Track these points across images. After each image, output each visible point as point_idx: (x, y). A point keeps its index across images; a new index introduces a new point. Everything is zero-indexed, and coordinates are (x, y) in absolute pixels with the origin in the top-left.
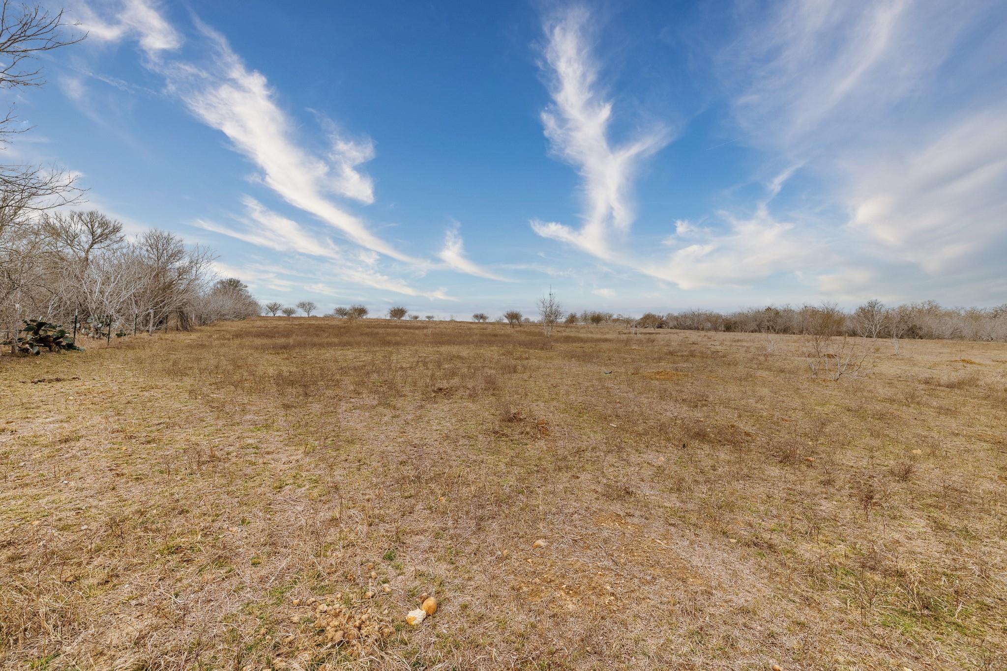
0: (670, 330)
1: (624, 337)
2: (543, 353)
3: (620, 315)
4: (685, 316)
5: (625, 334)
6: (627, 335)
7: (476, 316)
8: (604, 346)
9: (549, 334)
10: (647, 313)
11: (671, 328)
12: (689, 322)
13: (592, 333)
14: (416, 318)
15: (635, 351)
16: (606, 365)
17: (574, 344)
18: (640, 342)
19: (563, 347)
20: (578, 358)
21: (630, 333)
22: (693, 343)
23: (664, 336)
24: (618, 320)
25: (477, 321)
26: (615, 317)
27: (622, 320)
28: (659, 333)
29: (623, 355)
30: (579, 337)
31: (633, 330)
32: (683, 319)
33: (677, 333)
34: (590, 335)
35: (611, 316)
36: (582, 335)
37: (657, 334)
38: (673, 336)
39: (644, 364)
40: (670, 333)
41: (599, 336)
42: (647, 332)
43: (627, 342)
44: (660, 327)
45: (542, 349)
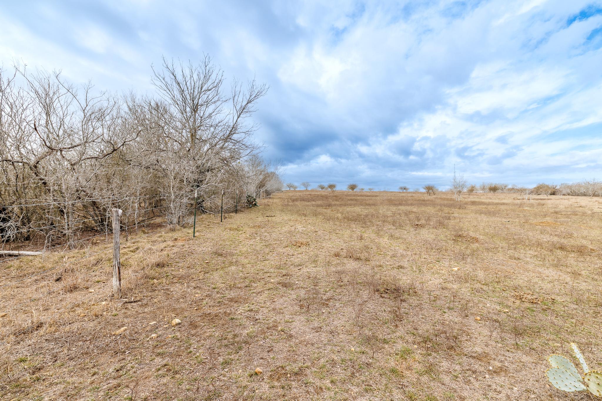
0: (562, 197)
1: (518, 202)
2: (461, 211)
3: (514, 185)
4: (579, 185)
5: (519, 199)
6: (521, 201)
7: (401, 188)
8: (502, 207)
9: (459, 199)
10: (541, 183)
11: (564, 195)
12: (583, 190)
13: (491, 199)
14: (363, 189)
15: (527, 211)
16: (505, 218)
17: (480, 206)
18: (532, 205)
19: (474, 208)
20: (486, 214)
21: (523, 199)
22: (580, 207)
23: (555, 201)
24: (513, 189)
25: (401, 191)
26: (510, 187)
27: (517, 189)
28: (551, 199)
29: (517, 213)
30: (481, 202)
31: (526, 197)
32: (577, 188)
33: (568, 199)
34: (490, 201)
35: (506, 186)
36: (483, 201)
37: (549, 199)
38: (563, 201)
39: (532, 218)
40: (562, 199)
41: (497, 201)
42: (539, 198)
43: (521, 205)
44: (553, 194)
45: (459, 208)
